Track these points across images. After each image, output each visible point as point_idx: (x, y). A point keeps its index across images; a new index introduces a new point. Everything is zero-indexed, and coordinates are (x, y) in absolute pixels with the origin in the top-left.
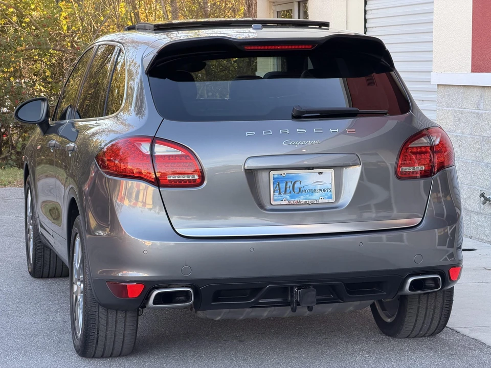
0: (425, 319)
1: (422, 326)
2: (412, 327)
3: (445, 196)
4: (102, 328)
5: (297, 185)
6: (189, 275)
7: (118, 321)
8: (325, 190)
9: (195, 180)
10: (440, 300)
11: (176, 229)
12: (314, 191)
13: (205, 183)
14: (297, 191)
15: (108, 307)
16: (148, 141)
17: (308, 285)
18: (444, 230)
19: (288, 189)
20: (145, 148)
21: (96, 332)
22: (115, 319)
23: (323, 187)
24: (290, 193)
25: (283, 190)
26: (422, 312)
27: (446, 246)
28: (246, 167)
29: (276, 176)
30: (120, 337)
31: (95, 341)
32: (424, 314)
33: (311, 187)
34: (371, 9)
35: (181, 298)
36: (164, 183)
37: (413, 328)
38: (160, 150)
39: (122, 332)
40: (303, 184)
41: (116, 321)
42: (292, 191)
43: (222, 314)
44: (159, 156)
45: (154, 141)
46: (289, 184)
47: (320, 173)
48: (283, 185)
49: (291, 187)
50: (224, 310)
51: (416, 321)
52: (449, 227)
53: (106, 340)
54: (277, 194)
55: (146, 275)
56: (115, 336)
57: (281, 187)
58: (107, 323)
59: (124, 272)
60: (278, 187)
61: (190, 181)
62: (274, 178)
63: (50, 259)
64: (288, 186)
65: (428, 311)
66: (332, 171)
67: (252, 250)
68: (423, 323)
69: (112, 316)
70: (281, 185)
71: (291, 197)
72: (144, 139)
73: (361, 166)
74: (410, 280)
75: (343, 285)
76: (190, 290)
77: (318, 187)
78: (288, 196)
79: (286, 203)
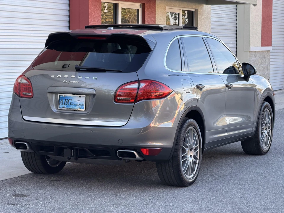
5: (70, 101)
8: (81, 105)
9: (30, 95)
11: (23, 116)
12: (77, 105)
13: (34, 97)
14: (69, 104)
19: (66, 103)
23: (81, 103)
24: (67, 104)
28: (47, 91)
33: (76, 103)
40: (72, 101)
46: (66, 101)
47: (80, 97)
48: (64, 101)
66: (85, 96)
67: (46, 128)
70: (63, 100)
71: (67, 107)
75: (88, 150)
76: (26, 144)
77: (79, 103)
78: (65, 106)
79: (64, 109)
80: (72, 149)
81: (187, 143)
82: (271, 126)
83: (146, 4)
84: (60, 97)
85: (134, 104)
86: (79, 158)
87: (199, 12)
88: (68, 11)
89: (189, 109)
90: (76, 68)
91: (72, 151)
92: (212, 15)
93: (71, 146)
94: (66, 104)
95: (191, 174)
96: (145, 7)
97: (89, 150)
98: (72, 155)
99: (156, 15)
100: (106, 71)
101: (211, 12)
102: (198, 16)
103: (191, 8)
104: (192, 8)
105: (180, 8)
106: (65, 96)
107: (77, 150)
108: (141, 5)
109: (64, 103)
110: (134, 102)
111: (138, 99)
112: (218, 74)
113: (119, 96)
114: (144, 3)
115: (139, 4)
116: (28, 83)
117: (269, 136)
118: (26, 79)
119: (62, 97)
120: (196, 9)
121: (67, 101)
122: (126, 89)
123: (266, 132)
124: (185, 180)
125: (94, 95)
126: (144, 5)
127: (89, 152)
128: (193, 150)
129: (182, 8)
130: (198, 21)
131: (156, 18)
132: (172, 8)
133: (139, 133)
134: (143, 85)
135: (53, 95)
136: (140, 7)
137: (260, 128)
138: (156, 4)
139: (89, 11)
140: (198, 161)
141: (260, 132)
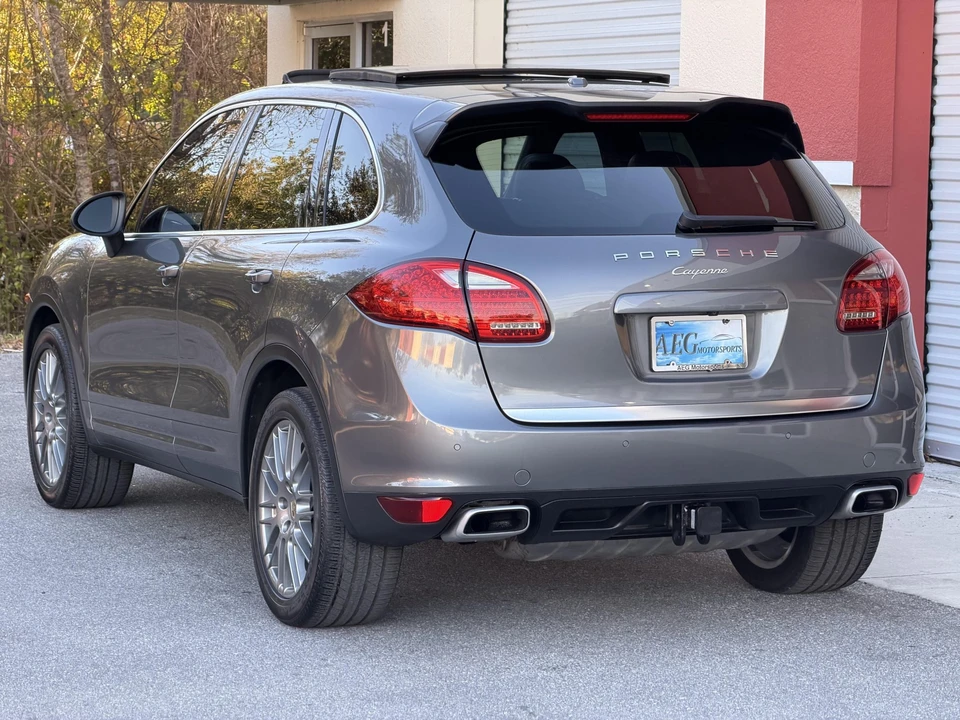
0: (837, 562)
1: (833, 572)
2: (816, 574)
3: (898, 366)
4: (347, 577)
5: (691, 340)
6: (527, 485)
7: (373, 565)
8: (732, 349)
9: (533, 331)
10: (864, 529)
11: (505, 411)
12: (716, 350)
13: (552, 334)
14: (690, 349)
15: (359, 539)
16: (456, 267)
17: (703, 502)
18: (895, 417)
19: (677, 346)
20: (451, 277)
21: (336, 583)
22: (367, 561)
23: (730, 343)
24: (681, 352)
25: (669, 347)
26: (836, 549)
27: (899, 442)
28: (616, 311)
29: (659, 325)
30: (371, 591)
31: (331, 598)
32: (838, 553)
33: (712, 344)
34: (517, 40)
35: (501, 523)
36: (485, 336)
37: (819, 576)
38: (477, 281)
39: (376, 583)
40: (699, 339)
41: (369, 564)
42: (684, 350)
43: (555, 551)
44: (474, 291)
45: (464, 267)
46: (680, 339)
47: (726, 321)
48: (669, 340)
49: (682, 343)
50: (561, 544)
51: (824, 564)
52: (904, 412)
53: (349, 596)
54: (660, 353)
55: (457, 485)
56: (364, 590)
57: (666, 343)
58: (355, 569)
59: (409, 480)
60: (662, 344)
61: (526, 332)
62: (657, 329)
63: (97, 474)
64: (677, 341)
65: (844, 549)
66: (743, 317)
67: (626, 444)
68: (835, 567)
69: (364, 555)
70: (666, 339)
71: (683, 360)
72: (448, 263)
73: (787, 311)
74: (855, 494)
75: (758, 502)
77: (723, 344)
78: (678, 358)
79: (675, 368)
94: (678, 350)
106: (674, 322)
109: (671, 347)
121: (682, 341)
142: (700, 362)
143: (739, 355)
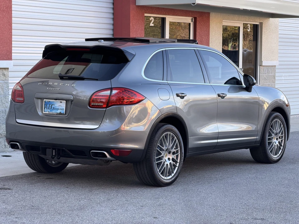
5: (53, 106)
8: (62, 109)
12: (58, 109)
14: (52, 108)
23: (62, 108)
25: (48, 107)
28: (35, 97)
33: (58, 108)
40: (55, 106)
46: (50, 105)
47: (61, 102)
48: (48, 106)
66: (65, 101)
67: (33, 130)
71: (51, 111)
74: (91, 152)
75: (66, 150)
76: (18, 144)
77: (60, 108)
78: (49, 110)
79: (48, 113)
80: (53, 149)
81: (163, 147)
82: (284, 137)
83: (197, 18)
84: (45, 102)
85: (105, 109)
86: (61, 158)
87: (263, 25)
88: (112, 25)
89: (164, 115)
90: (60, 76)
91: (54, 151)
92: (280, 28)
93: (53, 146)
94: (50, 108)
95: (168, 176)
96: (197, 21)
97: (68, 150)
98: (54, 154)
99: (209, 28)
100: (85, 79)
101: (280, 25)
102: (263, 29)
103: (253, 22)
104: (256, 22)
105: (241, 22)
106: (49, 101)
107: (59, 150)
108: (192, 19)
110: (106, 108)
111: (110, 104)
112: (210, 84)
113: (93, 101)
114: (195, 16)
115: (191, 18)
116: (21, 90)
117: (281, 145)
118: (20, 87)
119: (47, 102)
120: (260, 23)
122: (100, 95)
123: (276, 142)
124: (160, 180)
125: (72, 101)
126: (195, 19)
127: (69, 152)
128: (171, 153)
129: (243, 21)
130: (263, 34)
131: (210, 31)
132: (231, 21)
133: (109, 136)
134: (114, 92)
135: (39, 100)
136: (192, 21)
137: (267, 137)
138: (210, 18)
139: (131, 25)
140: (178, 164)
141: (267, 141)
142: (54, 112)
143: (63, 111)
